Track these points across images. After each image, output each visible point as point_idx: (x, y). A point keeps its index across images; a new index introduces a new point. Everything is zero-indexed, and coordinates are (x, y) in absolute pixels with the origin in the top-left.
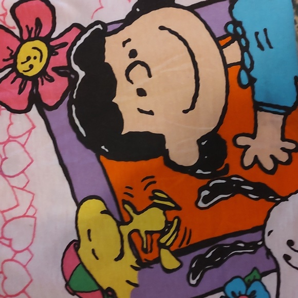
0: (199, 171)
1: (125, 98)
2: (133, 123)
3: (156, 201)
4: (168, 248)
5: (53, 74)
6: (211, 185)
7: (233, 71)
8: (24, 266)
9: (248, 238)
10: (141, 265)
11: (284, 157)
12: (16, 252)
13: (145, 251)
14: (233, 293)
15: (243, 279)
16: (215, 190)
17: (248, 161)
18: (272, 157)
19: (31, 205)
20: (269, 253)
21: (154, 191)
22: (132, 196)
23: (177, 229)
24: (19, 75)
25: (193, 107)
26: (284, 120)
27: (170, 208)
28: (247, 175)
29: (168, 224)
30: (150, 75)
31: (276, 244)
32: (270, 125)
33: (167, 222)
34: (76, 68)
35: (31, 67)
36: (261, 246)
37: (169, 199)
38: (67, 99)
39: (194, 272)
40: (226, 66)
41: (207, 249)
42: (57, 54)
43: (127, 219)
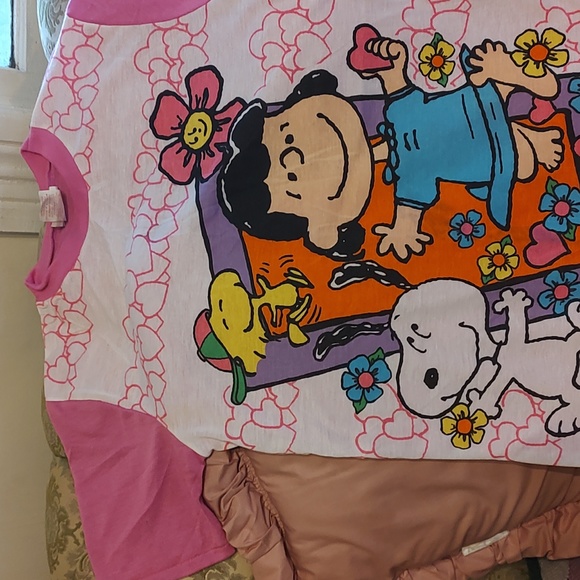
0: (336, 254)
1: (276, 181)
2: (279, 204)
3: (290, 278)
4: (297, 323)
5: (214, 149)
6: (345, 267)
7: (379, 168)
8: (156, 333)
9: (374, 320)
10: (269, 337)
11: (418, 248)
12: (147, 318)
13: (274, 325)
14: (356, 370)
15: (368, 358)
16: (349, 273)
17: (384, 248)
18: (407, 246)
19: (165, 272)
20: (394, 334)
21: (289, 269)
22: (267, 272)
23: (308, 306)
24: (184, 146)
25: (338, 195)
26: (422, 215)
27: (303, 286)
28: (381, 261)
29: (300, 301)
30: (303, 162)
31: (401, 328)
32: (407, 218)
33: (298, 298)
34: (232, 144)
35: (196, 139)
36: (386, 328)
37: (303, 277)
38: (218, 172)
39: (320, 348)
40: (373, 162)
41: (335, 327)
42: (221, 130)
43: (259, 293)
